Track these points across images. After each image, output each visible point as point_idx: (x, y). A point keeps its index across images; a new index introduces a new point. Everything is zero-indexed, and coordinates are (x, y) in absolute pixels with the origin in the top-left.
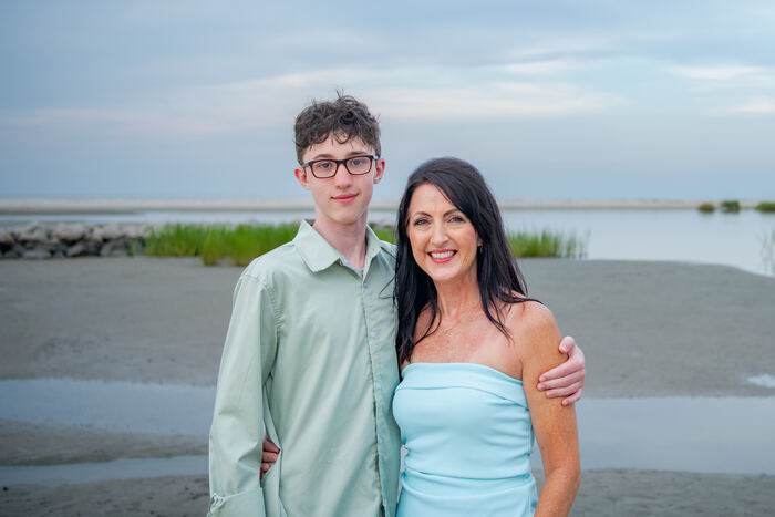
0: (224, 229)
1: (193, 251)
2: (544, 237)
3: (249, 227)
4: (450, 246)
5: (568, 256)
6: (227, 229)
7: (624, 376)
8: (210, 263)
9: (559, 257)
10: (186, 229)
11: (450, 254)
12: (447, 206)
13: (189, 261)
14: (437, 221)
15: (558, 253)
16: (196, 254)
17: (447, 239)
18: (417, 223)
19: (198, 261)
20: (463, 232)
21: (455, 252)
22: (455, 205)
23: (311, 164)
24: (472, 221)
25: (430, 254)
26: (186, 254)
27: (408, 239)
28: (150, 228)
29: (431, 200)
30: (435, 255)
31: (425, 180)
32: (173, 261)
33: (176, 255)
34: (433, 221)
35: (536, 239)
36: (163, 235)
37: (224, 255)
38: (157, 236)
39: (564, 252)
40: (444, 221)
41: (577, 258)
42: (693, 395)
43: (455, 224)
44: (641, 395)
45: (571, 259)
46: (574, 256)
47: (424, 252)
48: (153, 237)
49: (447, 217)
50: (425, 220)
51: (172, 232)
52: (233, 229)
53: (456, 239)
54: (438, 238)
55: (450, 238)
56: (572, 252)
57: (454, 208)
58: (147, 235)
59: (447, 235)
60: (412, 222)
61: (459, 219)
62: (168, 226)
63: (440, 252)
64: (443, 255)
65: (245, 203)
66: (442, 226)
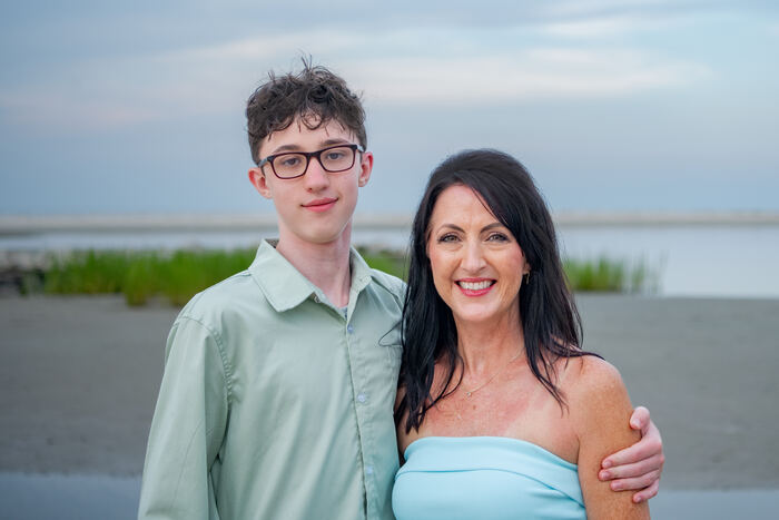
0: (155, 258)
1: (112, 286)
3: (191, 254)
4: (487, 274)
6: (161, 256)
8: (137, 303)
10: (103, 258)
11: (486, 284)
12: (486, 218)
13: (107, 302)
14: (472, 238)
16: (118, 290)
17: (483, 264)
18: (443, 239)
19: (120, 300)
20: (506, 255)
21: (494, 282)
22: (498, 217)
23: (271, 160)
24: (519, 242)
25: (458, 283)
26: (103, 290)
27: (429, 261)
28: (51, 256)
29: (462, 207)
30: (466, 286)
31: (457, 180)
32: (84, 301)
34: (465, 238)
36: (69, 267)
37: (155, 291)
38: (62, 267)
40: (481, 239)
43: (496, 244)
47: (451, 280)
48: (56, 270)
49: (486, 233)
50: (454, 236)
51: (82, 261)
52: (169, 256)
53: (495, 264)
54: (472, 263)
55: (488, 262)
57: (495, 221)
58: (47, 266)
59: (485, 259)
60: (435, 237)
61: (502, 238)
62: (76, 253)
63: (474, 281)
64: (477, 286)
66: (478, 246)
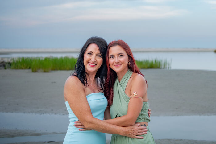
0: (40, 59)
1: (28, 67)
2: (155, 61)
3: (49, 58)
5: (164, 68)
6: (41, 59)
7: (177, 109)
8: (34, 71)
9: (161, 68)
10: (26, 59)
13: (27, 70)
14: (94, 55)
15: (160, 67)
16: (30, 68)
19: (30, 70)
26: (26, 68)
32: (21, 70)
33: (22, 69)
35: (152, 62)
36: (17, 61)
37: (40, 68)
38: (16, 62)
39: (163, 67)
41: (167, 69)
42: (200, 115)
44: (181, 115)
45: (165, 69)
46: (166, 68)
48: (14, 62)
51: (21, 60)
52: (43, 59)
56: (165, 67)
58: (12, 61)
62: (19, 58)
65: (50, 50)
66: (95, 57)
